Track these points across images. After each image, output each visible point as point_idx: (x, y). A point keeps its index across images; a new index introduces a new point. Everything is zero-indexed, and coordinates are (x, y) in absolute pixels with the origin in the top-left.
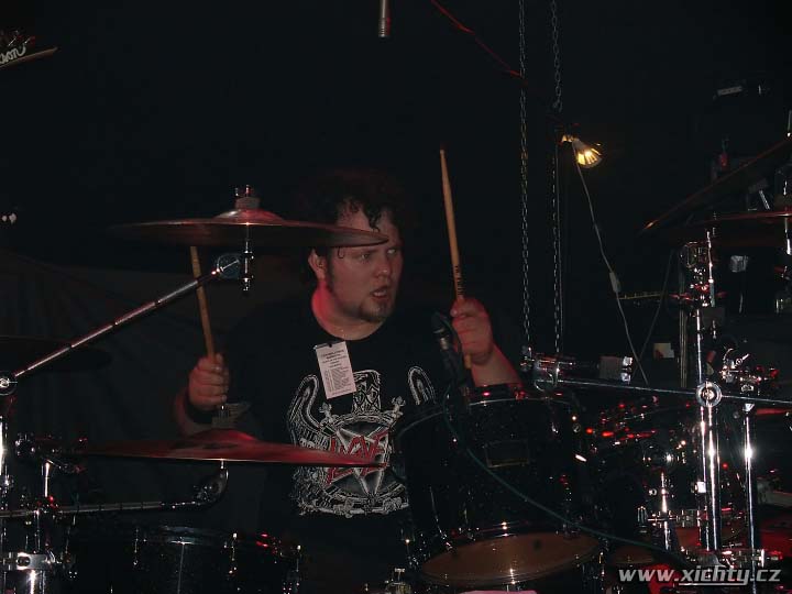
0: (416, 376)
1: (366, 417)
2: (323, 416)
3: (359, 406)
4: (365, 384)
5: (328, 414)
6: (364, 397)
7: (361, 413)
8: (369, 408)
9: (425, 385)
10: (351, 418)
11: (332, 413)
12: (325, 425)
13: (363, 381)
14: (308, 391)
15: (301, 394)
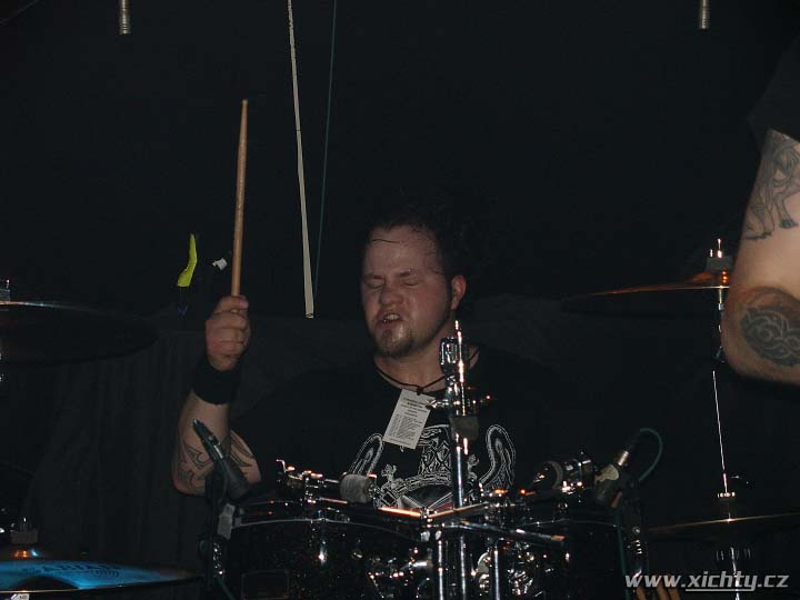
0: (495, 435)
1: (434, 479)
2: (385, 480)
3: (427, 466)
4: (436, 440)
5: (390, 478)
6: (434, 455)
7: (429, 474)
8: (438, 468)
9: (505, 445)
10: (417, 481)
11: (395, 477)
12: (386, 490)
13: (434, 437)
14: (371, 452)
15: (363, 456)
